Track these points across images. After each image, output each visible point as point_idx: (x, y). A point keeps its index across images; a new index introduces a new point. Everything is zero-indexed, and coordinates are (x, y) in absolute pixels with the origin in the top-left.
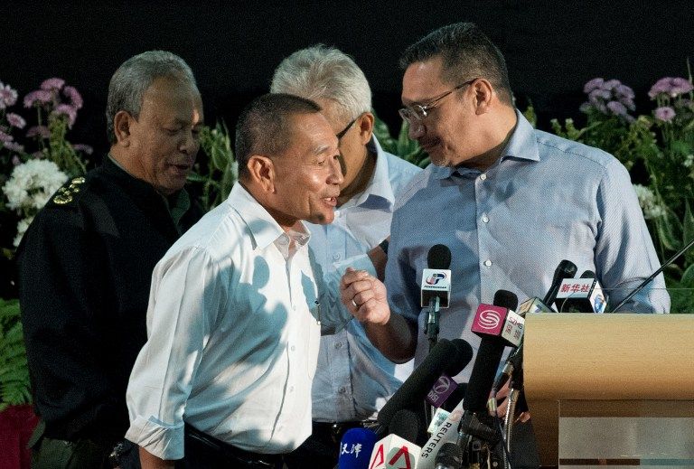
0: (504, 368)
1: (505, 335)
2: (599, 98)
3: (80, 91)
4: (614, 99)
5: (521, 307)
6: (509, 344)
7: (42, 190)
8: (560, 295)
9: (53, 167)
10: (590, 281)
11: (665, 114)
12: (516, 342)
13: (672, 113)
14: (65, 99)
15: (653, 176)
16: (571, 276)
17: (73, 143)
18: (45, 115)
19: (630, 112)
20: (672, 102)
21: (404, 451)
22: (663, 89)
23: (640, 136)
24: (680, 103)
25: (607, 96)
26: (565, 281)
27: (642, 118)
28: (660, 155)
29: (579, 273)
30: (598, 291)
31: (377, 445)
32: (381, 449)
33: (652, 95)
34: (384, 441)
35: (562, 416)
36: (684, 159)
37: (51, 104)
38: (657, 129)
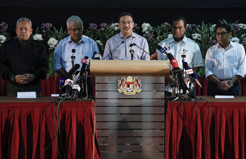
0: (86, 68)
1: (87, 63)
2: (92, 26)
3: (7, 24)
4: (94, 26)
5: (89, 59)
6: (87, 65)
7: (2, 40)
8: (95, 57)
9: (4, 36)
10: (100, 55)
11: (103, 29)
12: (88, 64)
13: (104, 29)
14: (5, 25)
15: (101, 39)
16: (96, 54)
17: (7, 32)
18: (2, 28)
19: (97, 29)
20: (104, 27)
21: (70, 81)
22: (102, 25)
23: (99, 32)
24: (105, 27)
25: (93, 26)
26: (96, 55)
27: (99, 30)
28: (102, 35)
29: (98, 53)
30: (101, 56)
31: (66, 81)
32: (67, 81)
33: (100, 26)
34: (67, 80)
35: (96, 76)
36: (106, 36)
37: (3, 26)
38: (101, 31)
